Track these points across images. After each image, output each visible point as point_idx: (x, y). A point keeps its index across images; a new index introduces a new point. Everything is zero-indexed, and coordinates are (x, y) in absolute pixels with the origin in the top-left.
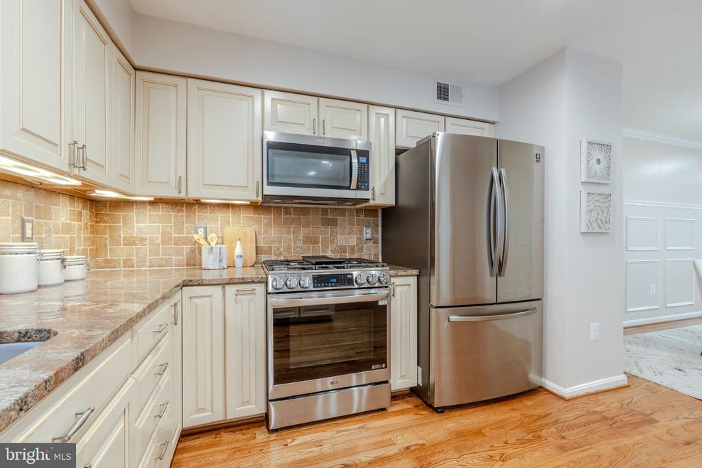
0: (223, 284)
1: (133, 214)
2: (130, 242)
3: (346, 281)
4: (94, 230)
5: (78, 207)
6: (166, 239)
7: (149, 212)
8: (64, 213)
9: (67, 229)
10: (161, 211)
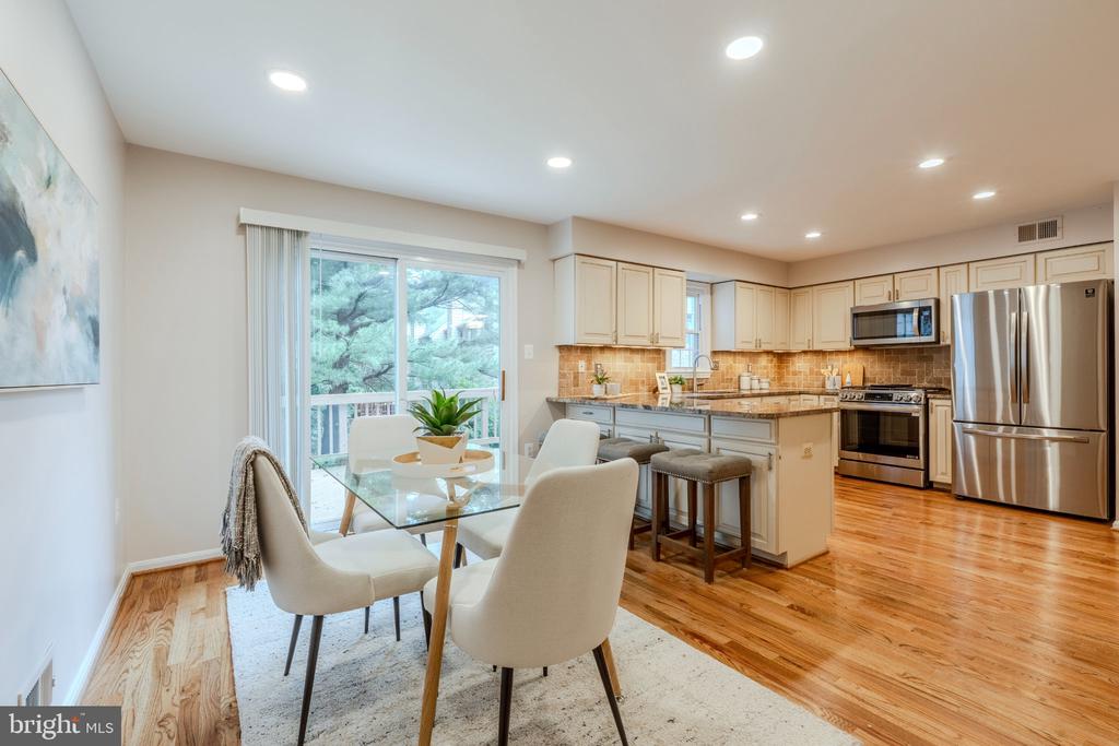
0: (819, 394)
1: (796, 359)
2: (795, 373)
3: (889, 398)
4: (779, 367)
5: (771, 357)
6: (811, 372)
7: (803, 357)
8: (764, 361)
9: (765, 368)
10: (809, 357)
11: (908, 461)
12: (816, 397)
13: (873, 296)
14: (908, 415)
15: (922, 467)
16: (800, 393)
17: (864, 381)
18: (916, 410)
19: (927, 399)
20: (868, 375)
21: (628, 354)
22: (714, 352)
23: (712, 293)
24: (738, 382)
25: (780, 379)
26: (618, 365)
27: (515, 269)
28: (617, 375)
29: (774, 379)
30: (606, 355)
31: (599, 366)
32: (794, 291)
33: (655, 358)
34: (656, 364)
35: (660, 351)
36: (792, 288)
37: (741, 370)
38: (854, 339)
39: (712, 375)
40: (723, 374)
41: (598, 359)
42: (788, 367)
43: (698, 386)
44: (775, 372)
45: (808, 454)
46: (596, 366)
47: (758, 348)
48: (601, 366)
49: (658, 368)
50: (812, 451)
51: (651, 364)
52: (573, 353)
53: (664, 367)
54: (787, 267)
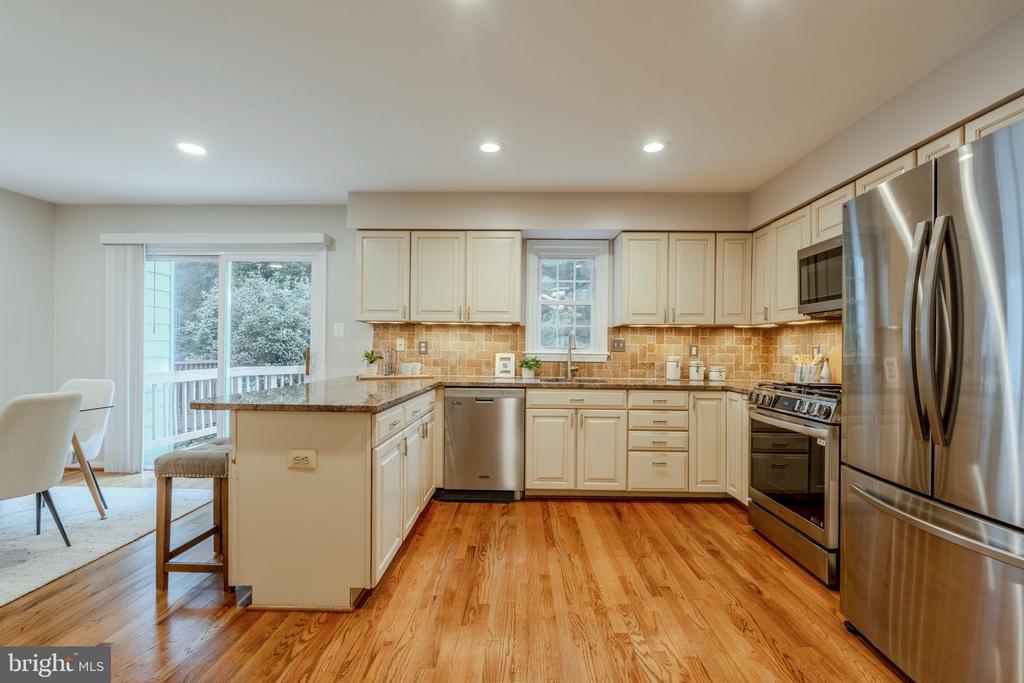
11: (809, 527)
15: (831, 546)
16: (725, 390)
18: (821, 433)
22: (618, 329)
23: (612, 252)
24: (663, 369)
25: (766, 369)
26: (451, 345)
27: (324, 252)
28: (448, 354)
29: (754, 368)
30: (433, 333)
31: (423, 345)
32: (755, 234)
33: (507, 336)
34: (509, 344)
35: (516, 328)
36: (752, 232)
37: (672, 355)
38: (802, 302)
39: (609, 357)
40: (634, 357)
41: (423, 336)
42: (775, 349)
43: (572, 371)
44: (755, 358)
45: (301, 465)
46: (420, 343)
47: (671, 322)
48: (426, 343)
49: (513, 348)
50: (313, 463)
51: (501, 343)
52: (391, 331)
53: (523, 347)
54: (744, 198)
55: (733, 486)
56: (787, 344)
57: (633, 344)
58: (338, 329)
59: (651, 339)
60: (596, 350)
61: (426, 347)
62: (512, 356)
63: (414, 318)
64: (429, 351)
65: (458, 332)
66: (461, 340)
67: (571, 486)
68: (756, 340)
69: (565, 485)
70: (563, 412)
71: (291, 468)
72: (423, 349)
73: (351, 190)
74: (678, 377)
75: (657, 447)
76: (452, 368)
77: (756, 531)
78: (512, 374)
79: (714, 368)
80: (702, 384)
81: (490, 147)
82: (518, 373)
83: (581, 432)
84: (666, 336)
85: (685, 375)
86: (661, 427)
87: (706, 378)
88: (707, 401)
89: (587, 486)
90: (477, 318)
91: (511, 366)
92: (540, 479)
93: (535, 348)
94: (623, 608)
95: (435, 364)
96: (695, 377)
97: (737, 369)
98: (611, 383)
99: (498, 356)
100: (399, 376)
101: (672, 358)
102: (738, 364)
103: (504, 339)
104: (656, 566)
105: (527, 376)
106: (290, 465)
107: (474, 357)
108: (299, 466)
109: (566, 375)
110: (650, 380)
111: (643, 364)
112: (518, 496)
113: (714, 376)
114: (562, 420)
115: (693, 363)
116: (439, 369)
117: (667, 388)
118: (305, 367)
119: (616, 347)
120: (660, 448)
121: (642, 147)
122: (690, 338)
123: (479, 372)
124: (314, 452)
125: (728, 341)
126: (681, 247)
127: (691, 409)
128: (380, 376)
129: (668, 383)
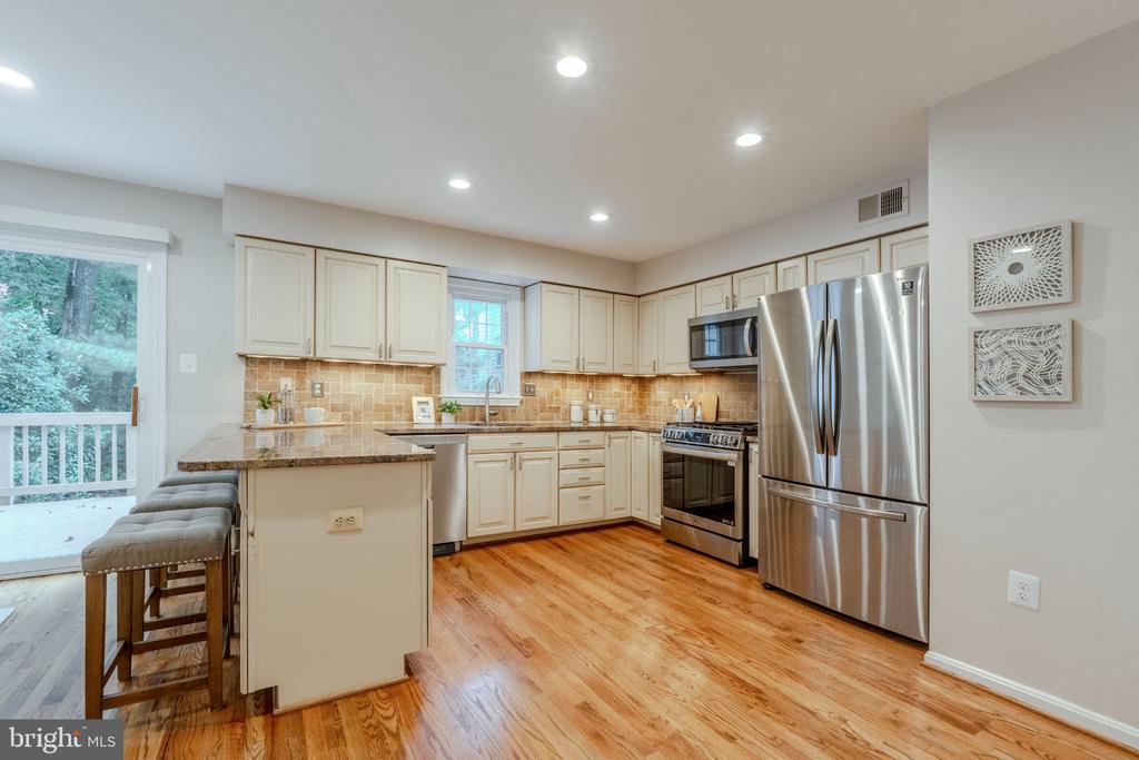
0: (648, 432)
2: (655, 404)
3: (707, 439)
5: (625, 383)
6: (670, 403)
9: (619, 395)
11: (722, 527)
12: (644, 435)
13: (712, 304)
14: (722, 463)
15: (740, 537)
16: (630, 429)
17: (717, 416)
18: (732, 458)
19: (747, 444)
20: (722, 409)
21: (373, 372)
22: (528, 374)
23: (524, 299)
24: (568, 412)
25: (641, 411)
26: (355, 385)
27: (164, 254)
28: (351, 398)
29: (633, 411)
30: (331, 372)
31: (318, 386)
32: (642, 299)
33: (420, 378)
34: (422, 386)
35: (433, 370)
36: (639, 296)
37: (574, 398)
38: (692, 360)
39: (521, 401)
40: (543, 402)
41: (317, 376)
42: (649, 395)
43: (491, 415)
44: (634, 402)
45: (346, 527)
46: (313, 385)
47: (581, 369)
48: (322, 385)
49: (428, 392)
50: (359, 523)
51: (414, 386)
52: (272, 367)
53: (438, 390)
54: (633, 268)
55: (639, 509)
56: (660, 392)
57: (543, 388)
58: (188, 362)
59: (556, 384)
60: (511, 395)
61: (322, 388)
62: (430, 400)
63: (320, 354)
64: (326, 393)
65: (363, 372)
66: (367, 381)
67: (511, 529)
68: (634, 387)
69: (505, 528)
70: (504, 456)
71: (331, 533)
72: (318, 392)
73: (228, 182)
74: (581, 420)
75: (583, 483)
76: (355, 414)
77: (668, 541)
78: (432, 420)
79: (607, 411)
80: (599, 425)
81: (460, 184)
82: (439, 420)
83: (519, 474)
84: (569, 382)
85: (586, 419)
86: (585, 464)
87: (602, 420)
88: (619, 440)
89: (524, 526)
90: (398, 358)
91: (431, 408)
92: (482, 525)
93: (451, 391)
94: (632, 611)
95: (334, 409)
96: (594, 419)
97: (622, 412)
98: (539, 426)
99: (415, 400)
100: (299, 424)
101: (576, 402)
102: (622, 407)
103: (419, 380)
104: (627, 579)
105: (448, 421)
106: (330, 529)
107: (382, 401)
108: (343, 528)
109: (484, 419)
110: (558, 423)
111: (551, 408)
112: (457, 548)
113: (608, 418)
114: (502, 464)
115: (593, 406)
116: (340, 415)
117: (573, 430)
118: (130, 414)
119: (528, 391)
120: (585, 483)
121: (589, 216)
122: (587, 384)
123: (388, 418)
124: (361, 509)
125: (615, 387)
126: (590, 303)
127: (607, 447)
128: (278, 425)
129: (573, 425)
